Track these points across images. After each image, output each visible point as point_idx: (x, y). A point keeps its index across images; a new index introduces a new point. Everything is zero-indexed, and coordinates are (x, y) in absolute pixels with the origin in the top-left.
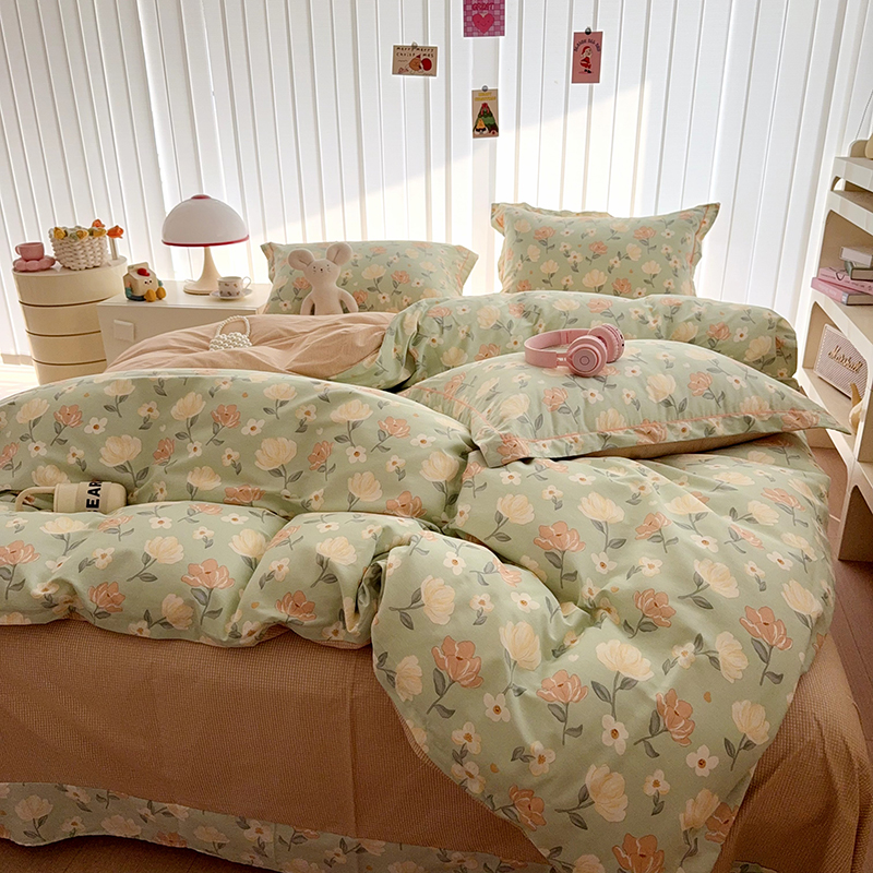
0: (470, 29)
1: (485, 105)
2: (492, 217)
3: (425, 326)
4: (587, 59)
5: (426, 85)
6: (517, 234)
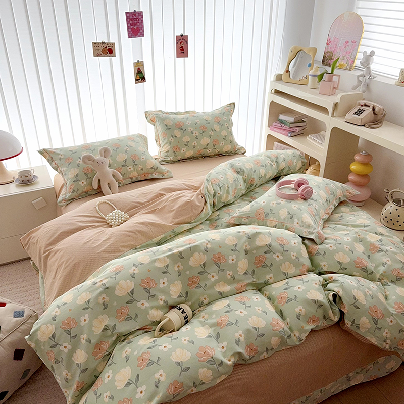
1: (139, 68)
4: (182, 47)
5: (111, 61)
6: (166, 125)
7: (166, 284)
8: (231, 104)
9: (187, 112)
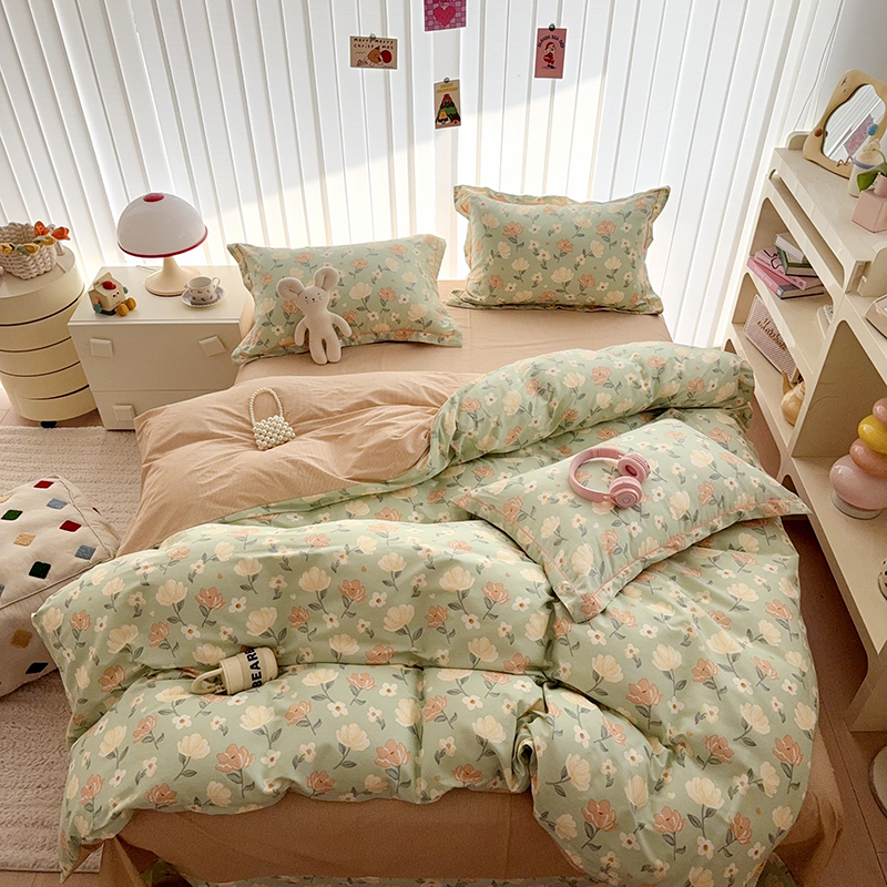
0: (431, 23)
1: (447, 96)
2: (455, 201)
3: (462, 423)
4: (550, 55)
5: (387, 77)
6: (485, 227)
7: (243, 608)
8: (659, 190)
9: (546, 199)
